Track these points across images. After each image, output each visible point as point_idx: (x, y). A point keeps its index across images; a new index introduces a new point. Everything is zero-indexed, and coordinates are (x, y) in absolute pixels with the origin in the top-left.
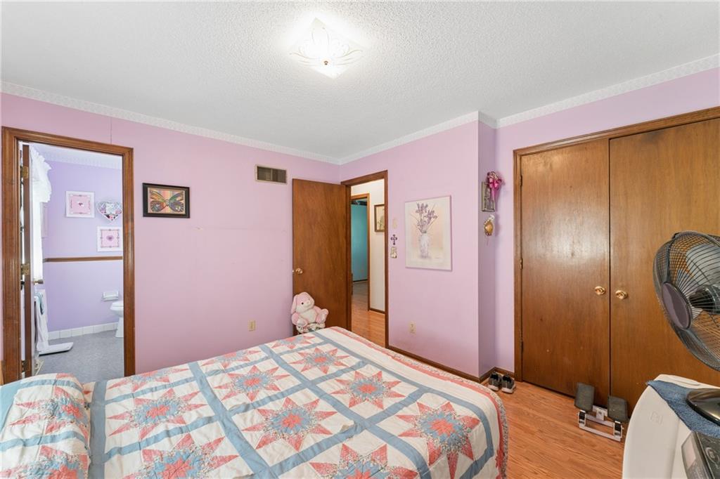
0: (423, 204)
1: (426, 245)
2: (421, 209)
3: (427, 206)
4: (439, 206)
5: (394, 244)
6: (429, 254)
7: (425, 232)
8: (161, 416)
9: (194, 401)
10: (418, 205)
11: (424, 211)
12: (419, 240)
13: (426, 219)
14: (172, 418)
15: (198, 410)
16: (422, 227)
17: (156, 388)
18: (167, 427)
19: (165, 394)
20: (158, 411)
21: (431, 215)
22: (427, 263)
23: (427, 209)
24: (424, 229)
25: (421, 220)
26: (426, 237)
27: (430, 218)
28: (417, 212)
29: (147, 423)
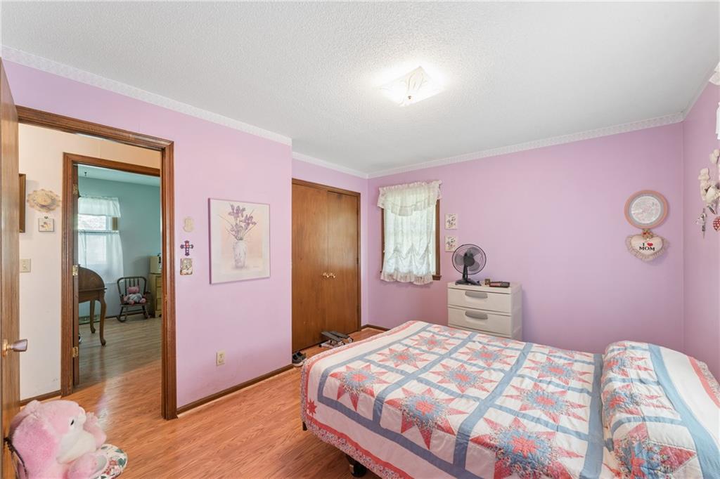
0: (238, 207)
1: (242, 255)
2: (237, 212)
3: (244, 210)
4: (259, 213)
5: (187, 254)
6: (246, 264)
7: (241, 239)
8: (546, 397)
9: (515, 393)
10: (232, 206)
11: (240, 214)
12: (234, 248)
13: (243, 225)
14: (540, 391)
15: (519, 386)
16: (238, 233)
17: (532, 421)
18: (547, 387)
19: (530, 409)
20: (545, 401)
21: (249, 221)
22: (245, 274)
23: (245, 214)
24: (240, 235)
25: (237, 224)
26: (242, 246)
27: (248, 224)
28: (230, 214)
29: (558, 399)
